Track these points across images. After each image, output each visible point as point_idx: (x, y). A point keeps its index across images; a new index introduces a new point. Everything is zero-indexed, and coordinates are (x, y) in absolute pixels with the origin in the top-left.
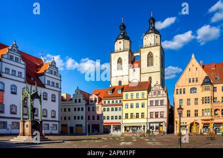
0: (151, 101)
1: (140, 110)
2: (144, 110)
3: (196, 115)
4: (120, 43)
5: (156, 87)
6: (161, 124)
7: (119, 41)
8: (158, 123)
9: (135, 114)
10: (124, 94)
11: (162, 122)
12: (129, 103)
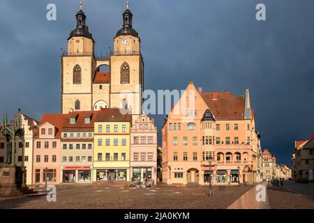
0: (135, 138)
1: (120, 150)
2: (126, 149)
3: (195, 158)
4: (78, 41)
5: (142, 118)
6: (149, 170)
7: (75, 38)
8: (144, 168)
9: (112, 155)
10: (96, 124)
11: (150, 167)
12: (104, 138)
